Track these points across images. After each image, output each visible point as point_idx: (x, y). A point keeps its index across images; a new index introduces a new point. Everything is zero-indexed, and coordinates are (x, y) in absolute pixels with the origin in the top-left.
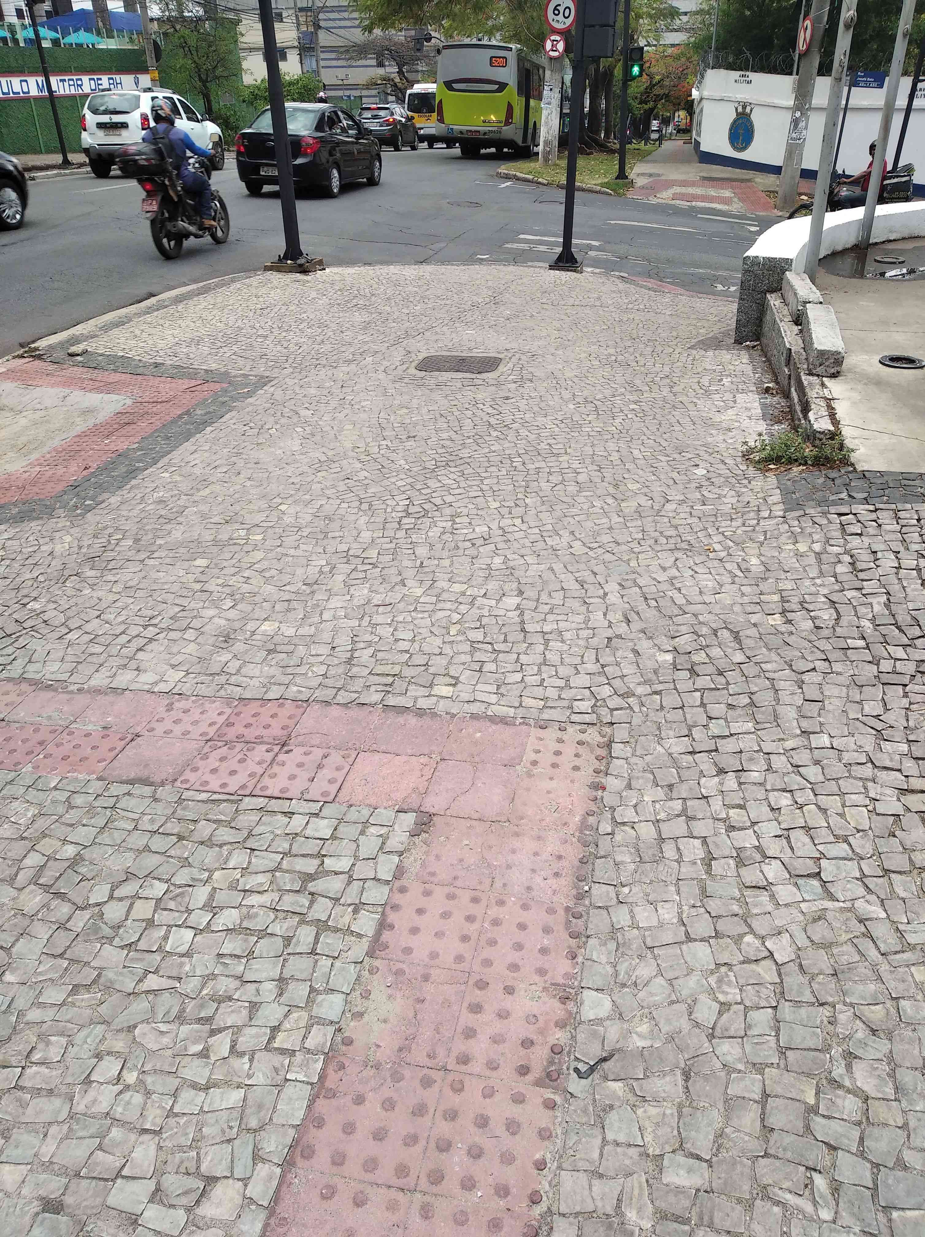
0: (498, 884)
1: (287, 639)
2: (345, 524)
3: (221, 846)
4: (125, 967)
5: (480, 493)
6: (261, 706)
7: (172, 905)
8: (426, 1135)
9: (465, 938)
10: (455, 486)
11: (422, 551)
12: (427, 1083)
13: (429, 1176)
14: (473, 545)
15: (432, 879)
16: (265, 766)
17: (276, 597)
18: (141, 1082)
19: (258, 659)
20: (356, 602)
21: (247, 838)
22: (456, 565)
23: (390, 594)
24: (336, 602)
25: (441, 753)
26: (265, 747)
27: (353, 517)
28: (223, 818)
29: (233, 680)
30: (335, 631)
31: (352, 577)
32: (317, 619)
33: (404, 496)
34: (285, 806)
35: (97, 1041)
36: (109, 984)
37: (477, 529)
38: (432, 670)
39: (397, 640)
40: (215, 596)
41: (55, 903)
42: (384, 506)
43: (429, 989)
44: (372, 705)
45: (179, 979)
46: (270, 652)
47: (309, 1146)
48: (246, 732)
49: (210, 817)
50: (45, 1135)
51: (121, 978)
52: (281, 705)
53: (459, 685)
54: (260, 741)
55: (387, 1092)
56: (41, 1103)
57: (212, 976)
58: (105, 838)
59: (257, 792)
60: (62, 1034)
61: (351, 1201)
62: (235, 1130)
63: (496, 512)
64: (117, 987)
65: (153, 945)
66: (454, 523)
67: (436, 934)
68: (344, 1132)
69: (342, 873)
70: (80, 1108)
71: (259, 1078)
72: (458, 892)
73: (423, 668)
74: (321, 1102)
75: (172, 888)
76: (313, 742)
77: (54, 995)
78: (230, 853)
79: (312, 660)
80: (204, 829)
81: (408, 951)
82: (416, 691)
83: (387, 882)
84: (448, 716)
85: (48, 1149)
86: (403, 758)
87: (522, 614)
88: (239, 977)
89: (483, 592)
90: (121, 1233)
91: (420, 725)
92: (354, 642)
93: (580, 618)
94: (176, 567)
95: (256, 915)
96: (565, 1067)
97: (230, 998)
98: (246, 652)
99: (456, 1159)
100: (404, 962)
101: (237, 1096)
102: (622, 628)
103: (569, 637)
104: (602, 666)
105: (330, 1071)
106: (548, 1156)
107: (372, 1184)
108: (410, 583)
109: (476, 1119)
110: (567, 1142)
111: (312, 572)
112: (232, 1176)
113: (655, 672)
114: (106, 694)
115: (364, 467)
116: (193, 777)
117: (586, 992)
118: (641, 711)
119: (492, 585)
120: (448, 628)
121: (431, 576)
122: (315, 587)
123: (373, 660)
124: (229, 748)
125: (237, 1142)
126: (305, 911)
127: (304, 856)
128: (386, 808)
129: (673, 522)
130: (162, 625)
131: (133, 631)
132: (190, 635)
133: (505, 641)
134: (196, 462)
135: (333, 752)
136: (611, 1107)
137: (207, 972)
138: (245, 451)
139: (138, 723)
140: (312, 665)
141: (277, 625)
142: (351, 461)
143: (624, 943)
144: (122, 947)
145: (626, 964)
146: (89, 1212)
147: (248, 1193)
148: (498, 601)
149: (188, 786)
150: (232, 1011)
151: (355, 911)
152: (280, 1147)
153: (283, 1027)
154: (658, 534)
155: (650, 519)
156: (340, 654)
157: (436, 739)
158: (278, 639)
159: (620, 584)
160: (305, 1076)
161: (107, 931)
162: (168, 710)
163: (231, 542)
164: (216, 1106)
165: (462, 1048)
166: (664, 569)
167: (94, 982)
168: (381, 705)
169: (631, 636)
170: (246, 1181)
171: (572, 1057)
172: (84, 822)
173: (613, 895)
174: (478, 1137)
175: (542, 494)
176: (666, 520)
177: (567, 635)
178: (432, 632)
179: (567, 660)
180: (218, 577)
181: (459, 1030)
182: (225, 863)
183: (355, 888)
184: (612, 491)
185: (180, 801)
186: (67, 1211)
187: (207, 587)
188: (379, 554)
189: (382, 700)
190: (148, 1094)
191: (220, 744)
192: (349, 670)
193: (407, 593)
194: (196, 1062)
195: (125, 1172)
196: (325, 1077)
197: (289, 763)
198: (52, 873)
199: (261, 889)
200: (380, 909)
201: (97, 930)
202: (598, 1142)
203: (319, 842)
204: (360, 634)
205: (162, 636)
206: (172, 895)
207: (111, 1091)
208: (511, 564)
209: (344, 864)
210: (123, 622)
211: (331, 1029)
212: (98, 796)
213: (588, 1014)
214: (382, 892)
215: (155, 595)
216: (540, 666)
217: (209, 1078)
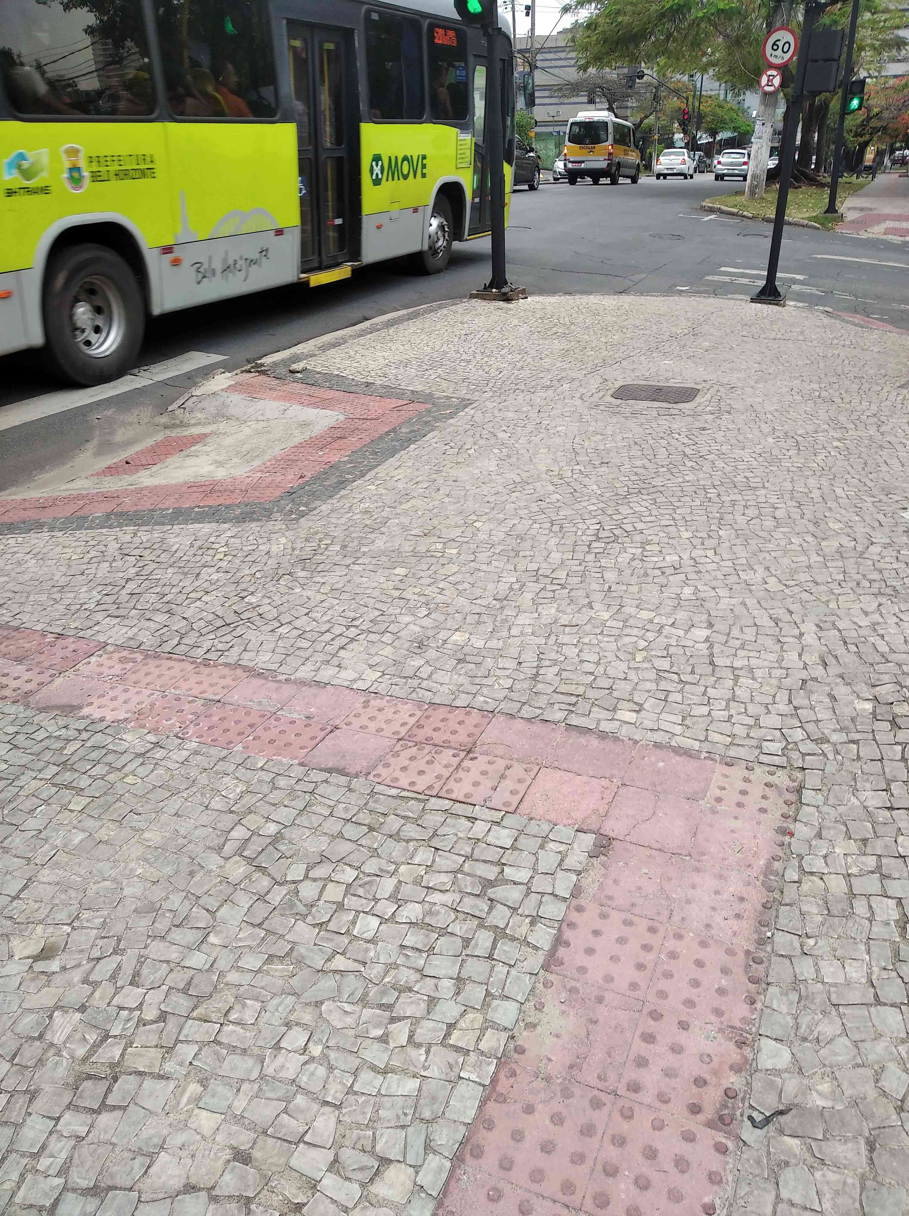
0: (677, 917)
1: (477, 650)
2: (536, 544)
3: (408, 841)
4: (315, 944)
5: (672, 523)
6: (449, 712)
7: (360, 892)
8: (594, 1156)
9: (641, 967)
10: (647, 513)
11: (611, 576)
12: (597, 1104)
13: (594, 1198)
14: (663, 573)
15: (609, 903)
16: (451, 769)
17: (467, 609)
18: (325, 1056)
19: (448, 667)
20: (543, 621)
21: (433, 836)
22: (645, 593)
23: (576, 615)
24: (523, 619)
25: (622, 778)
26: (451, 752)
27: (545, 538)
28: (411, 815)
29: (424, 684)
30: (522, 647)
31: (540, 595)
32: (505, 634)
33: (595, 521)
34: (468, 810)
35: (287, 1011)
36: (300, 959)
37: (668, 558)
38: (616, 694)
39: (582, 661)
40: (412, 604)
41: (257, 875)
42: (574, 529)
43: (603, 1011)
44: (556, 723)
45: (364, 964)
46: (459, 661)
47: (478, 1146)
48: (435, 735)
49: (399, 812)
50: (238, 1090)
51: (311, 954)
52: (468, 714)
53: (643, 712)
54: (446, 745)
55: (556, 1106)
56: (235, 1059)
57: (395, 966)
58: (303, 820)
59: (443, 794)
60: (256, 999)
61: (517, 1207)
62: (410, 1117)
63: (687, 542)
64: (308, 962)
65: (341, 928)
66: (644, 549)
67: (611, 958)
68: (513, 1138)
69: (520, 884)
70: (270, 1071)
71: (434, 1072)
72: (635, 919)
73: (607, 692)
74: (491, 1105)
75: (361, 876)
76: (497, 752)
77: (252, 962)
78: (416, 849)
79: (499, 672)
80: (393, 824)
81: (583, 970)
82: (599, 713)
83: (564, 899)
84: (631, 742)
85: (240, 1104)
86: (584, 779)
87: (711, 647)
88: (420, 971)
89: (671, 621)
90: (301, 1194)
91: (602, 747)
92: (540, 660)
93: (773, 657)
94: (378, 574)
95: (438, 913)
96: (738, 1113)
97: (410, 990)
98: (438, 659)
99: (622, 1186)
100: (578, 981)
101: (412, 1085)
102: (819, 671)
103: (760, 675)
104: (796, 708)
105: (502, 1076)
106: (718, 1202)
107: (538, 1195)
108: (597, 606)
109: (645, 1150)
110: (738, 1192)
111: (503, 588)
112: (404, 1161)
113: (853, 720)
114: (310, 686)
115: (556, 490)
116: (384, 772)
117: (764, 1040)
118: (835, 759)
119: (681, 616)
120: (633, 655)
121: (618, 601)
122: (505, 602)
123: (558, 678)
124: (418, 749)
125: (410, 1130)
126: (484, 916)
127: (485, 861)
128: (565, 826)
129: (878, 565)
130: (362, 627)
131: (337, 630)
132: (387, 638)
133: (693, 672)
134: (400, 477)
135: (515, 764)
136: (787, 1164)
137: (390, 961)
138: (444, 469)
139: (338, 717)
140: (499, 677)
141: (467, 635)
142: (544, 483)
143: (807, 996)
144: (314, 926)
145: (809, 1018)
146: (274, 1169)
147: (419, 1181)
148: (687, 632)
149: (379, 780)
150: (411, 1002)
151: (532, 923)
152: (451, 1142)
153: (459, 1026)
154: (860, 576)
155: (852, 560)
156: (526, 670)
157: (618, 764)
158: (466, 650)
159: (818, 626)
160: (478, 1077)
161: (301, 908)
162: (364, 707)
163: (428, 554)
164: (393, 1091)
165: (634, 1076)
166: (866, 614)
167: (287, 954)
168: (564, 724)
169: (828, 680)
170: (417, 1168)
171: (747, 1104)
172: (286, 803)
173: (797, 945)
174: (646, 1169)
175: (736, 527)
176: (870, 563)
177: (759, 673)
178: (617, 657)
179: (757, 699)
180: (415, 587)
181: (631, 1057)
182: (411, 858)
183: (533, 900)
184: (812, 528)
185: (372, 793)
186: (254, 1164)
187: (405, 595)
188: (568, 575)
189: (565, 719)
190: (331, 1068)
191: (411, 744)
192: (534, 686)
193: (594, 616)
194: (376, 1046)
195: (307, 1138)
196: (498, 1081)
197: (473, 770)
198: (255, 847)
199: (443, 888)
200: (556, 925)
201: (292, 906)
202: (770, 1198)
203: (499, 849)
204: (546, 652)
205: (362, 637)
206: (361, 882)
207: (298, 1060)
208: (702, 595)
209: (523, 875)
210: (329, 621)
211: (504, 1035)
212: (299, 780)
213: (766, 1061)
214: (559, 909)
215: (358, 598)
216: (728, 701)
217: (388, 1063)
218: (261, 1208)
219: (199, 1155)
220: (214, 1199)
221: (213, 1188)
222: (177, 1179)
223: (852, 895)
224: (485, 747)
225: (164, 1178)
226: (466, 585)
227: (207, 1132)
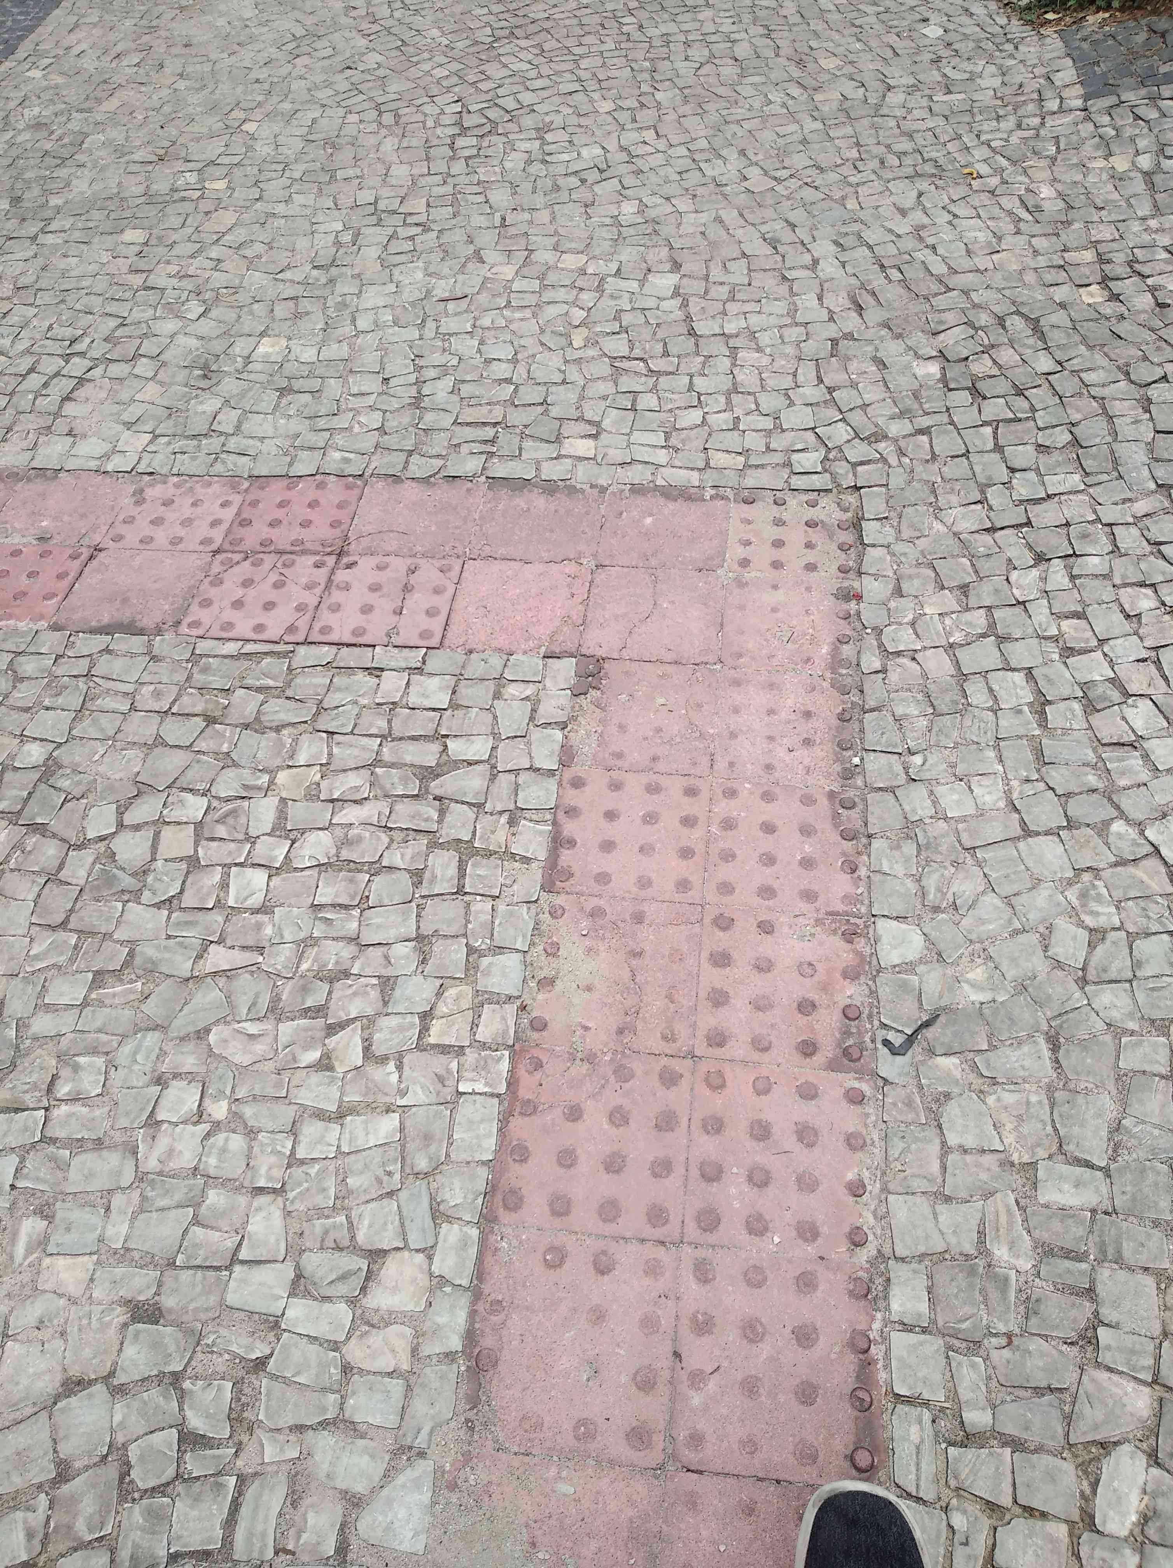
0: (721, 765)
1: (308, 367)
2: (361, 153)
3: (278, 729)
4: (169, 937)
5: (576, 86)
6: (289, 488)
7: (221, 831)
8: (682, 1158)
9: (686, 853)
10: (533, 74)
11: (500, 197)
12: (670, 1079)
13: (698, 1220)
14: (583, 181)
15: (620, 763)
16: (318, 591)
17: (271, 293)
18: (235, 1116)
19: (265, 407)
20: (407, 295)
21: (317, 714)
22: (562, 221)
23: (460, 278)
24: (373, 297)
25: (595, 555)
26: (311, 560)
27: (373, 140)
28: (271, 683)
29: (233, 444)
30: (383, 348)
31: (391, 249)
32: (348, 330)
33: (450, 97)
34: (365, 657)
35: (153, 1057)
36: (150, 966)
37: (585, 152)
38: (554, 412)
39: (488, 361)
40: (170, 296)
41: (32, 841)
42: (419, 117)
43: (647, 937)
44: (470, 479)
45: (260, 950)
46: (283, 392)
47: (513, 1192)
48: (274, 534)
49: (249, 682)
50: (108, 1209)
51: (167, 955)
52: (321, 486)
53: (604, 436)
54: (299, 548)
55: (613, 1099)
56: (87, 1160)
57: (310, 941)
58: (84, 728)
59: (315, 636)
60: (94, 1051)
61: (590, 1266)
62: (397, 1176)
63: (610, 119)
64: (164, 969)
65: (204, 899)
66: (544, 142)
67: (641, 849)
68: (561, 1164)
69: (477, 762)
70: (152, 1164)
71: (417, 1095)
72: (664, 781)
73: (540, 409)
74: (517, 1122)
75: (215, 803)
76: (388, 548)
77: (68, 991)
78: (296, 741)
79: (354, 403)
80: (245, 704)
81: (603, 878)
82: (536, 449)
83: (551, 773)
84: (595, 491)
85: (117, 1230)
86: (539, 567)
87: (685, 304)
88: (354, 940)
89: (614, 267)
90: (258, 1344)
91: (552, 507)
92: (419, 369)
93: (780, 307)
94: (95, 246)
95: (359, 839)
96: (867, 1039)
97: (346, 974)
98: (243, 394)
99: (733, 1191)
100: (600, 896)
101: (388, 1124)
102: (851, 322)
103: (767, 341)
104: (830, 390)
105: (522, 1072)
106: (866, 1174)
107: (617, 1239)
108: (491, 256)
109: (752, 1128)
110: (891, 1152)
111: (323, 243)
112: (406, 1247)
113: (916, 395)
114: (29, 480)
115: (371, 45)
116: (205, 616)
117: (881, 923)
118: (901, 464)
119: (627, 255)
120: (568, 336)
121: (523, 242)
122: (334, 271)
123: (455, 398)
124: (253, 564)
125: (403, 1195)
126: (434, 827)
127: (413, 738)
128: (525, 653)
129: (907, 126)
130: (96, 354)
131: (50, 365)
132: (144, 367)
133: (666, 354)
134: (84, 46)
135: (422, 562)
136: (947, 1096)
137: (302, 935)
138: (160, 22)
139: (95, 528)
140: (357, 412)
141: (284, 342)
142: (348, 35)
143: (928, 844)
144: (158, 906)
145: (936, 876)
146: (203, 1316)
147: (436, 1269)
148: (642, 282)
149: (200, 632)
150: (355, 994)
151: (512, 822)
152: (470, 1197)
153: (437, 1012)
154: (882, 149)
155: (866, 122)
156: (399, 391)
157: (584, 532)
158: (291, 368)
159: (836, 243)
160: (487, 1084)
161: (127, 881)
162: (138, 503)
163: (176, 196)
164: (360, 1143)
165: (713, 1021)
166: (903, 212)
167: (128, 963)
168: (483, 478)
169: (870, 334)
170: (429, 1252)
171: (876, 1023)
172: (47, 703)
173: (899, 768)
174: (759, 1155)
175: (680, 83)
176: (892, 123)
177: (765, 339)
178: (542, 344)
179: (771, 383)
180: (168, 262)
181: (703, 995)
182: (291, 757)
183: (504, 785)
184: (796, 73)
185: (195, 658)
186: (168, 1317)
187: (152, 280)
188: (428, 205)
189: (484, 469)
190: (251, 1133)
191: (237, 557)
192: (420, 418)
193: (489, 275)
194: (316, 1078)
195: (243, 1255)
196: (517, 1081)
197: (355, 585)
198: (14, 792)
199: (358, 797)
200: (548, 816)
201: (110, 880)
202: (935, 1148)
203: (433, 714)
204: (425, 354)
205: (97, 372)
206: (216, 816)
207: (193, 1135)
208: (652, 213)
209: (479, 748)
210: (28, 351)
211: (511, 1009)
212: (58, 657)
213: (890, 956)
214: (547, 789)
215: (71, 298)
216: (728, 394)
217: (341, 1101)
218: (200, 1383)
219: (72, 1330)
220: (118, 1391)
221: (112, 1374)
222: (47, 1378)
223: (962, 677)
224: (365, 542)
225: (24, 1382)
226: (259, 248)
227: (75, 1290)
